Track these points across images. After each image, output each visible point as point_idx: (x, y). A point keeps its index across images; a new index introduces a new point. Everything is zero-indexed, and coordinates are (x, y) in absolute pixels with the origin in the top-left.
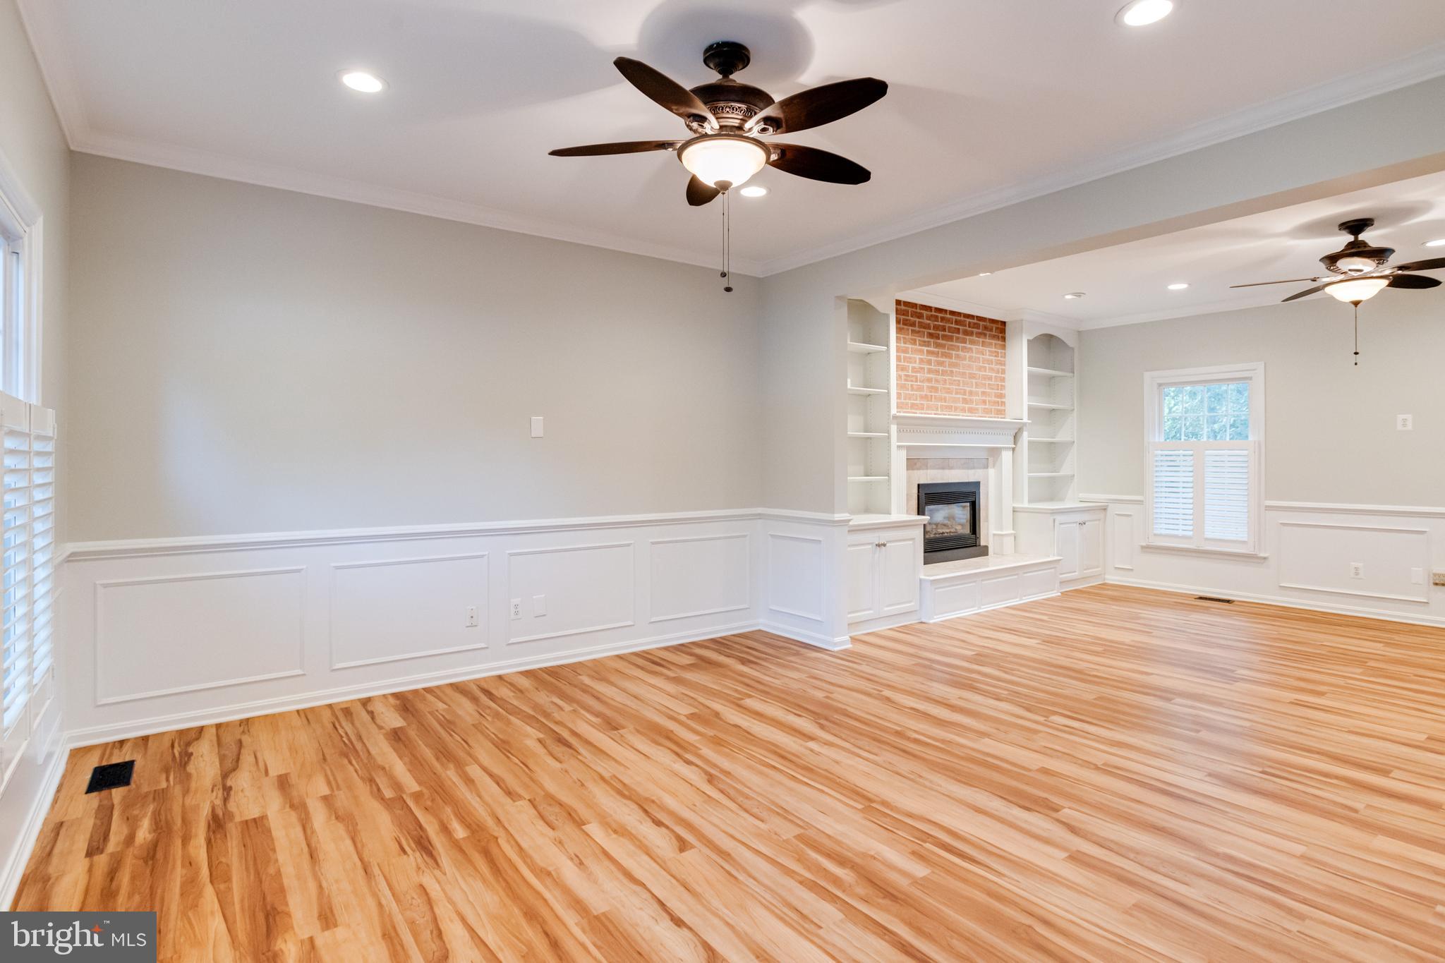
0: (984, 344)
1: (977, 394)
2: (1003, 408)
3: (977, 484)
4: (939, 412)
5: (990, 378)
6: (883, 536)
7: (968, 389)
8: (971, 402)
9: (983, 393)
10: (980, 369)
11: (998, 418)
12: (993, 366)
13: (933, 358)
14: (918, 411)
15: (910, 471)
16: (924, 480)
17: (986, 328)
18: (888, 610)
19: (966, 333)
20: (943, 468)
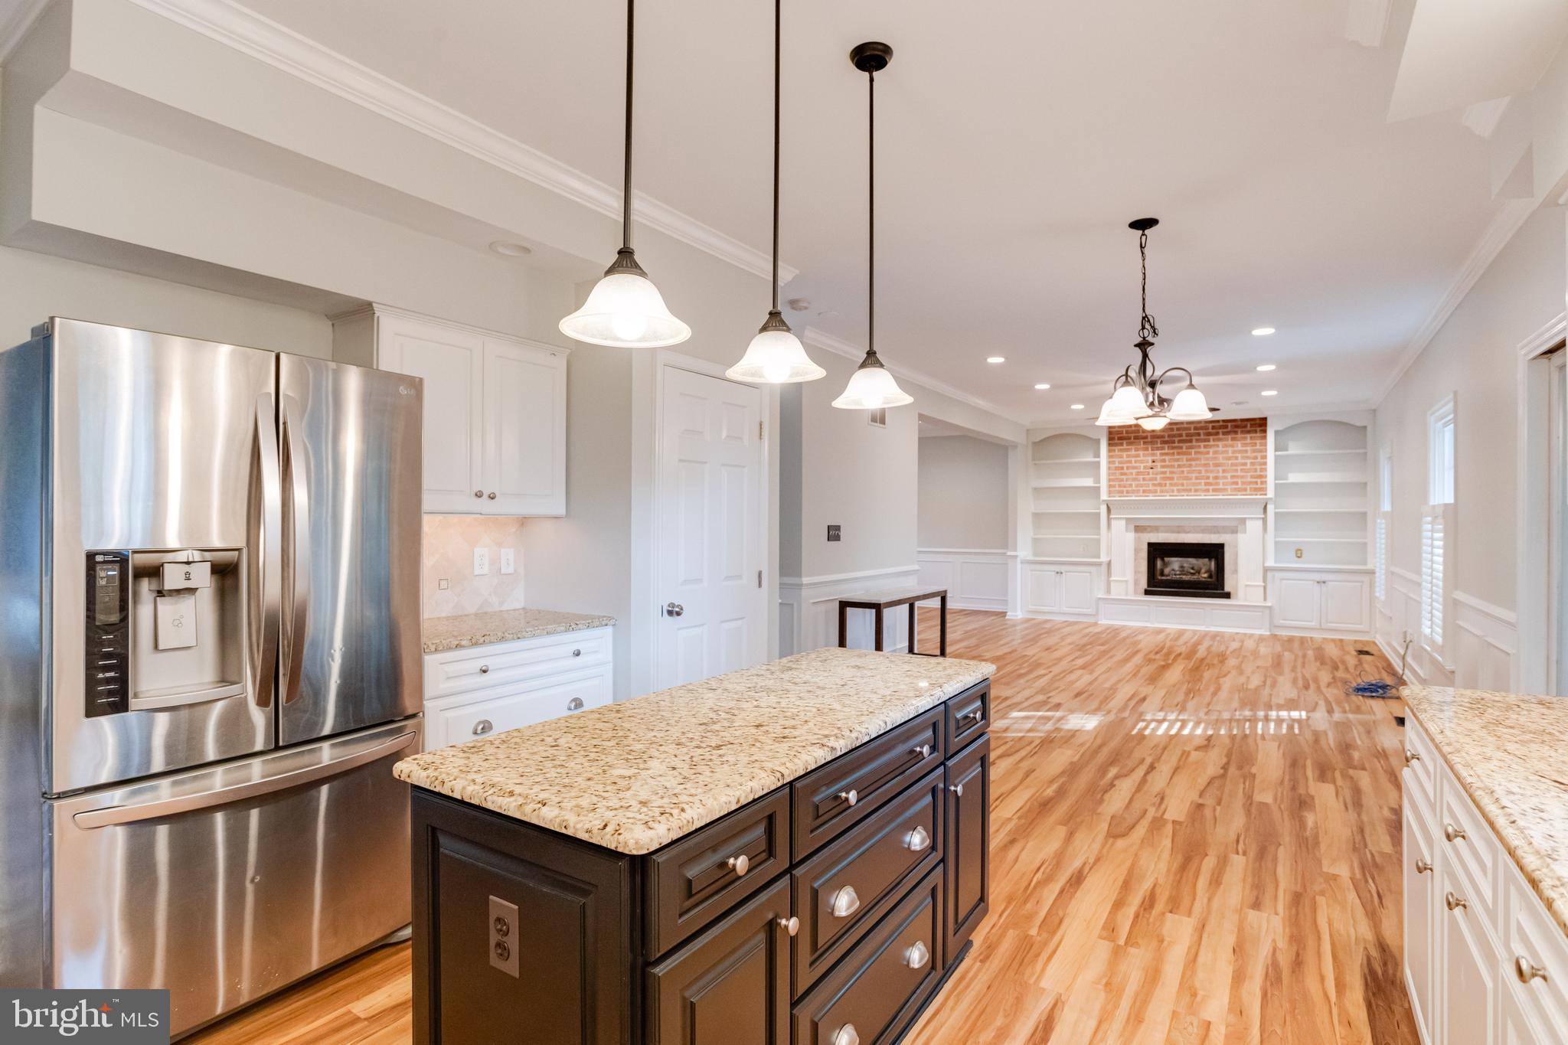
0: (1233, 439)
1: (1226, 478)
2: (1263, 486)
3: (1221, 546)
4: (1175, 493)
5: (1245, 464)
6: (1063, 568)
7: (1211, 475)
8: (1217, 484)
9: (1232, 477)
10: (1229, 459)
11: (1256, 495)
12: (1249, 454)
13: (1167, 458)
14: (1151, 495)
15: (1140, 534)
16: (1154, 540)
17: (1236, 427)
18: (1065, 609)
19: (1209, 434)
20: (1179, 532)
